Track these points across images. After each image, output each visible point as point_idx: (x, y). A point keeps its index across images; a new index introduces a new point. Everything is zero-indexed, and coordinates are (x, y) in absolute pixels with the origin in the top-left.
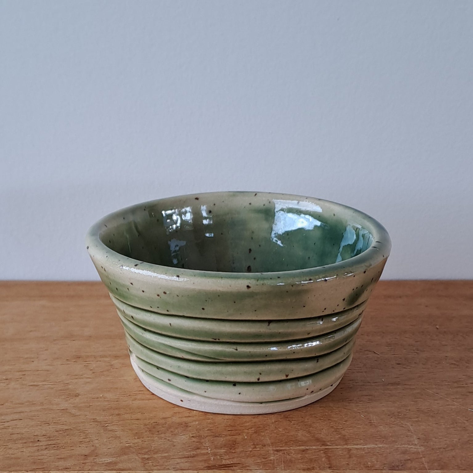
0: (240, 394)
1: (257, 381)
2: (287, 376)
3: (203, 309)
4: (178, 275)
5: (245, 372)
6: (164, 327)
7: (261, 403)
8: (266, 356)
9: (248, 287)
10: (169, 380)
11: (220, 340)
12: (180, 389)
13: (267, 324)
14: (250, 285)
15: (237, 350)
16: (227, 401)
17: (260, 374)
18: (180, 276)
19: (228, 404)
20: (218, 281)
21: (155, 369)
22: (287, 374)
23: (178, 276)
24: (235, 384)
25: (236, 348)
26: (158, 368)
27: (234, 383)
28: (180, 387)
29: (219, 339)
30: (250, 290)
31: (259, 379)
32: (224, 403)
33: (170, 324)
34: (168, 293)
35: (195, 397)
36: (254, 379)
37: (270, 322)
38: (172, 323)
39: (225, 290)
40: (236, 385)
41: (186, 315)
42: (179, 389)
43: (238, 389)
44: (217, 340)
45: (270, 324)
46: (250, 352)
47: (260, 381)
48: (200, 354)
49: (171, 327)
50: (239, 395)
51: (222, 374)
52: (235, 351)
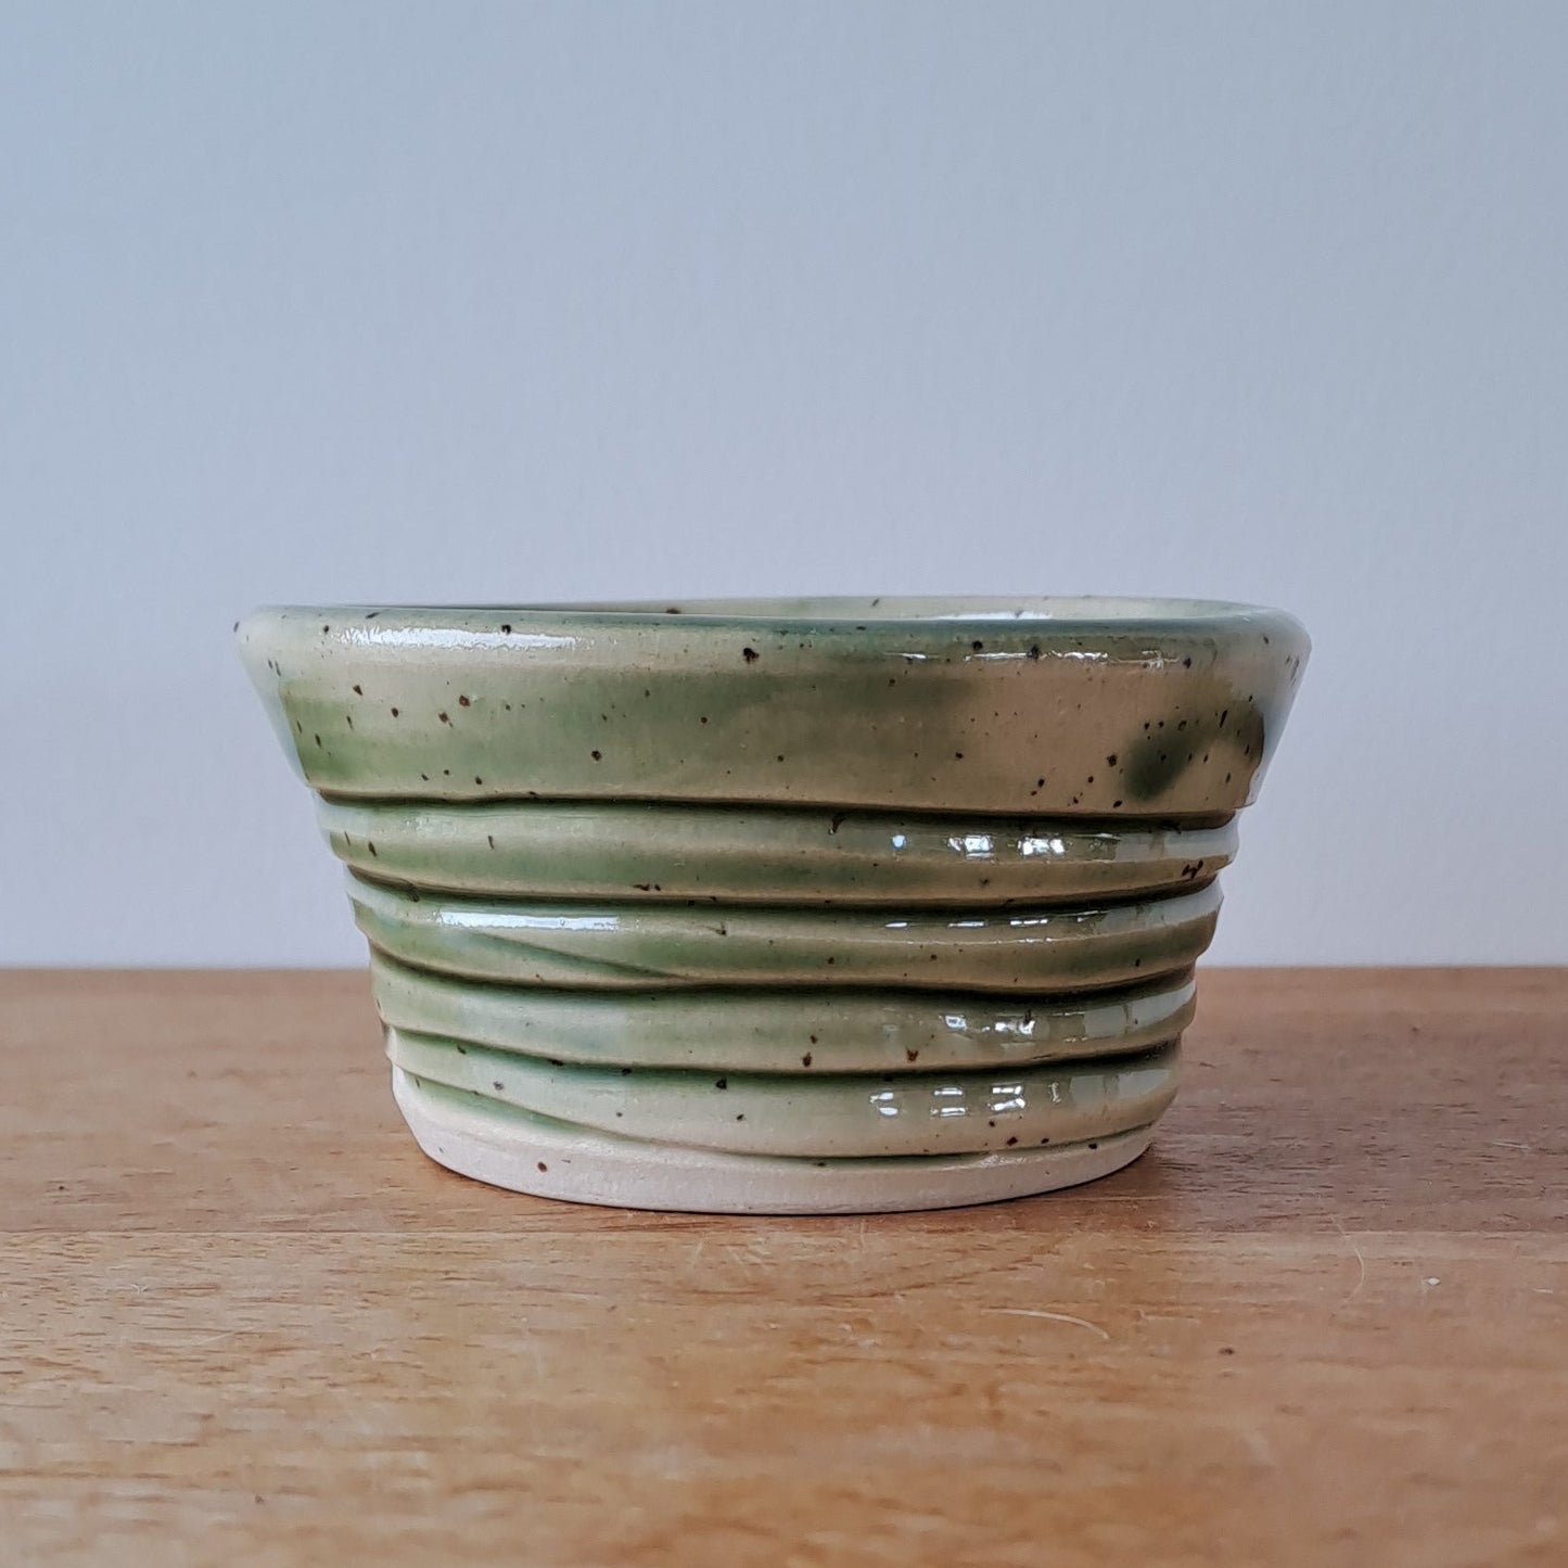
0: (740, 1118)
1: (799, 1066)
2: (912, 1056)
3: (596, 755)
4: (505, 623)
5: (757, 1030)
6: (470, 861)
7: (821, 1161)
8: (831, 961)
9: (749, 654)
10: (498, 1086)
11: (663, 892)
12: (537, 1114)
13: (829, 824)
14: (754, 647)
15: (724, 933)
16: (693, 1152)
17: (814, 1040)
18: (513, 627)
19: (699, 1165)
20: (644, 635)
21: (452, 1054)
22: (913, 1050)
23: (507, 629)
24: (722, 1078)
25: (719, 927)
26: (464, 1046)
27: (720, 1079)
28: (533, 1106)
29: (658, 888)
30: (757, 666)
31: (807, 1061)
32: (686, 1162)
33: (490, 838)
34: (473, 698)
35: (587, 1145)
36: (789, 1061)
37: (838, 815)
38: (494, 835)
39: (668, 666)
40: (728, 1085)
41: (540, 790)
42: (531, 1117)
43: (736, 1098)
44: (653, 892)
45: (840, 828)
46: (771, 942)
47: (816, 1066)
48: (597, 955)
49: (493, 856)
50: (739, 1124)
51: (676, 1038)
52: (716, 936)
